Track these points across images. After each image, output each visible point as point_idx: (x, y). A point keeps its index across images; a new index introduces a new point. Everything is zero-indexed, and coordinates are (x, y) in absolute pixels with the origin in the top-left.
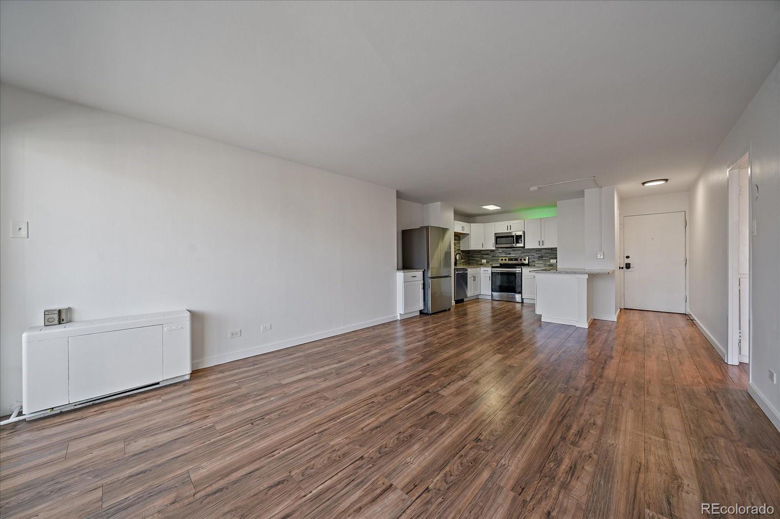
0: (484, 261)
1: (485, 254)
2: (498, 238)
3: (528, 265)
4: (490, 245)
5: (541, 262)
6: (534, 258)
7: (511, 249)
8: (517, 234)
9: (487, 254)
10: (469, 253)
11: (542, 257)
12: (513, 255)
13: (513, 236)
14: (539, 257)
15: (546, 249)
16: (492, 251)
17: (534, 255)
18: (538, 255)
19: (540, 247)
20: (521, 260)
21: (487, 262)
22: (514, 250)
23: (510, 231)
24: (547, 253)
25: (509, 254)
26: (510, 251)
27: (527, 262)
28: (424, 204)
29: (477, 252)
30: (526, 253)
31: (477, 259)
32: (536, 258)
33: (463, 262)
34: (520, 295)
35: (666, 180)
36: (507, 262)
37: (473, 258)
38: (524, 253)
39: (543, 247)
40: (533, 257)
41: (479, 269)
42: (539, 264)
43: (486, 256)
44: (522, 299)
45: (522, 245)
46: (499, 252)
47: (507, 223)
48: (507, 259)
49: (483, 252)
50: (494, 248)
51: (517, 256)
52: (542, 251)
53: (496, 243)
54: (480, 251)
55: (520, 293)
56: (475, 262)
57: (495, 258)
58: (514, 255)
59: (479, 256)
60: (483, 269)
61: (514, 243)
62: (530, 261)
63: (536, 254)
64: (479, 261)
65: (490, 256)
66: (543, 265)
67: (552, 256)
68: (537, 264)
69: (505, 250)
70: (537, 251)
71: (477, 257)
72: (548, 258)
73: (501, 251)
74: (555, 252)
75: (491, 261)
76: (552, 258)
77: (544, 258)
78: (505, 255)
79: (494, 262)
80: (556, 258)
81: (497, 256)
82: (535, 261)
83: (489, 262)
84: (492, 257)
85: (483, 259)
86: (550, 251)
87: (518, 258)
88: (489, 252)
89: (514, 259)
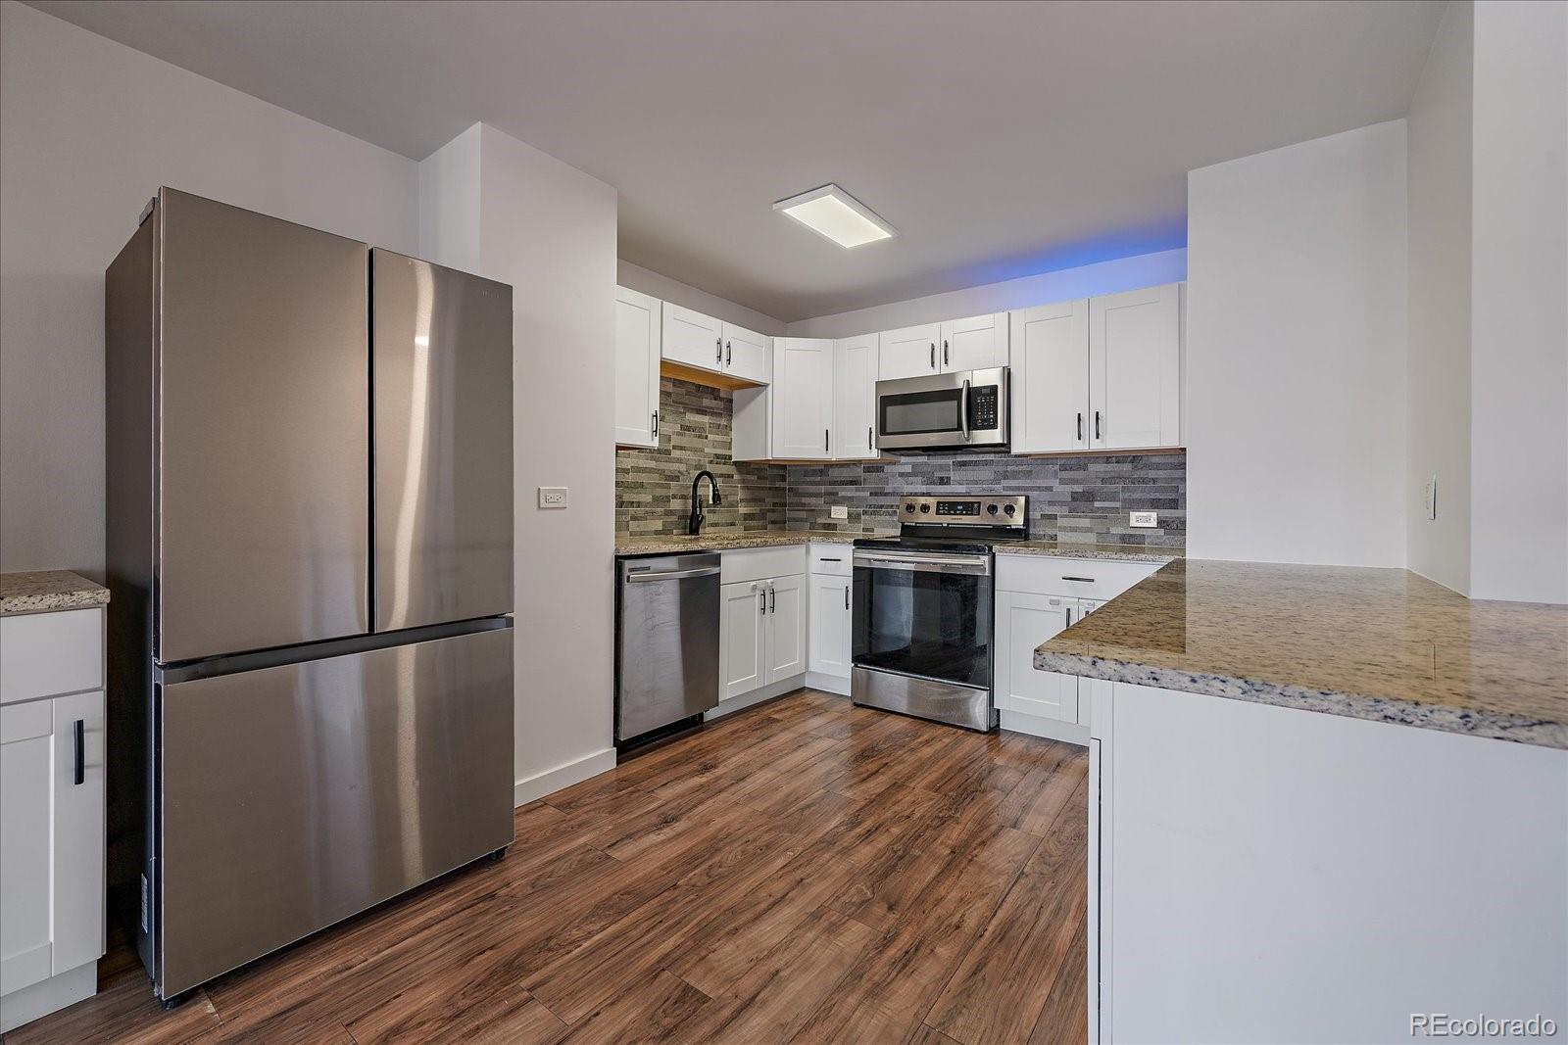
0: (839, 513)
1: (843, 483)
2: (894, 401)
3: (1022, 535)
4: (858, 443)
5: (1085, 522)
6: (1051, 503)
7: (949, 460)
8: (975, 384)
9: (852, 483)
10: (783, 479)
11: (1088, 497)
12: (958, 488)
13: (954, 394)
14: (1075, 497)
15: (1107, 457)
16: (872, 467)
17: (1050, 489)
18: (1069, 488)
19: (1080, 447)
20: (993, 509)
21: (853, 518)
22: (964, 464)
23: (945, 370)
24: (1113, 479)
25: (943, 481)
26: (945, 468)
27: (1018, 520)
29: (815, 473)
30: (1015, 475)
31: (813, 500)
32: (1062, 503)
33: (748, 517)
34: (984, 695)
36: (931, 518)
37: (795, 500)
38: (1006, 477)
39: (1096, 446)
40: (1044, 496)
41: (802, 549)
43: (846, 492)
44: (995, 714)
45: (994, 436)
46: (902, 475)
47: (931, 333)
48: (932, 502)
49: (835, 473)
50: (874, 454)
51: (976, 489)
52: (1092, 467)
53: (883, 429)
55: (987, 682)
56: (804, 515)
57: (882, 501)
58: (962, 489)
59: (822, 489)
60: (819, 549)
61: (960, 428)
62: (1035, 515)
63: (1063, 482)
64: (821, 513)
65: (863, 490)
66: (1091, 538)
67: (1137, 496)
68: (1064, 529)
69: (922, 464)
70: (1063, 468)
71: (811, 495)
72: (1118, 504)
73: (908, 469)
74: (1152, 474)
75: (865, 513)
76: (1139, 505)
77: (1097, 504)
78: (923, 489)
79: (879, 518)
80: (1154, 504)
81: (888, 489)
82: (1055, 517)
83: (859, 515)
84: (876, 494)
85: (836, 503)
86: (1127, 467)
87: (979, 503)
88: (859, 471)
89: (960, 507)
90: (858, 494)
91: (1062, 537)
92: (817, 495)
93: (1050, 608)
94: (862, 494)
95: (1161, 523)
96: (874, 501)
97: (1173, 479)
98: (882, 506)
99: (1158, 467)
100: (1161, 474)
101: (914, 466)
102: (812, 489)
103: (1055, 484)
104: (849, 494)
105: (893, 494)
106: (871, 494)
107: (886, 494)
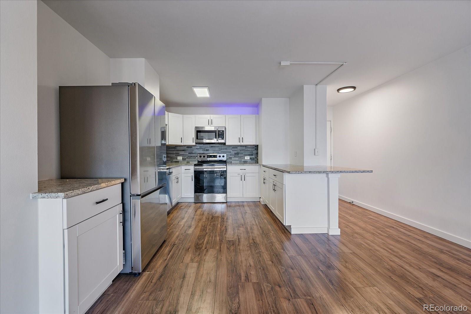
0: (180, 158)
1: (181, 151)
2: (199, 132)
4: (190, 140)
5: (237, 159)
6: (231, 155)
8: (219, 130)
9: (183, 151)
11: (238, 154)
14: (235, 154)
15: (241, 146)
16: (189, 147)
17: (230, 152)
18: (234, 152)
19: (239, 144)
20: (220, 156)
22: (212, 146)
23: (211, 126)
24: (243, 150)
25: (207, 150)
26: (208, 147)
27: (225, 159)
28: (111, 58)
29: (172, 148)
30: (226, 149)
31: (172, 155)
32: (233, 155)
34: (226, 195)
35: (354, 88)
36: (206, 159)
39: (242, 144)
40: (229, 154)
41: (180, 167)
42: (235, 160)
45: (223, 141)
46: (197, 149)
47: (208, 117)
48: (205, 155)
49: (179, 148)
50: (194, 144)
51: (216, 152)
52: (238, 148)
53: (197, 138)
54: (176, 146)
59: (175, 152)
62: (228, 157)
63: (233, 151)
64: (174, 158)
65: (186, 152)
66: (238, 162)
67: (246, 153)
68: (233, 160)
69: (201, 146)
70: (233, 148)
71: (172, 154)
72: (243, 155)
73: (199, 147)
74: (249, 149)
75: (187, 158)
76: (247, 155)
77: (239, 155)
78: (202, 152)
79: (191, 159)
80: (249, 155)
81: (194, 152)
82: (231, 158)
83: (185, 158)
84: (190, 153)
85: (179, 156)
86: (244, 148)
87: (217, 155)
88: (185, 148)
89: (212, 156)
90: (185, 153)
91: (233, 162)
92: (173, 154)
93: (238, 175)
94: (186, 153)
95: (250, 158)
96: (189, 155)
97: (252, 150)
98: (192, 156)
99: (250, 148)
100: (250, 149)
101: (200, 147)
102: (171, 152)
103: (231, 151)
104: (182, 153)
105: (195, 153)
106: (189, 153)
107: (193, 153)
